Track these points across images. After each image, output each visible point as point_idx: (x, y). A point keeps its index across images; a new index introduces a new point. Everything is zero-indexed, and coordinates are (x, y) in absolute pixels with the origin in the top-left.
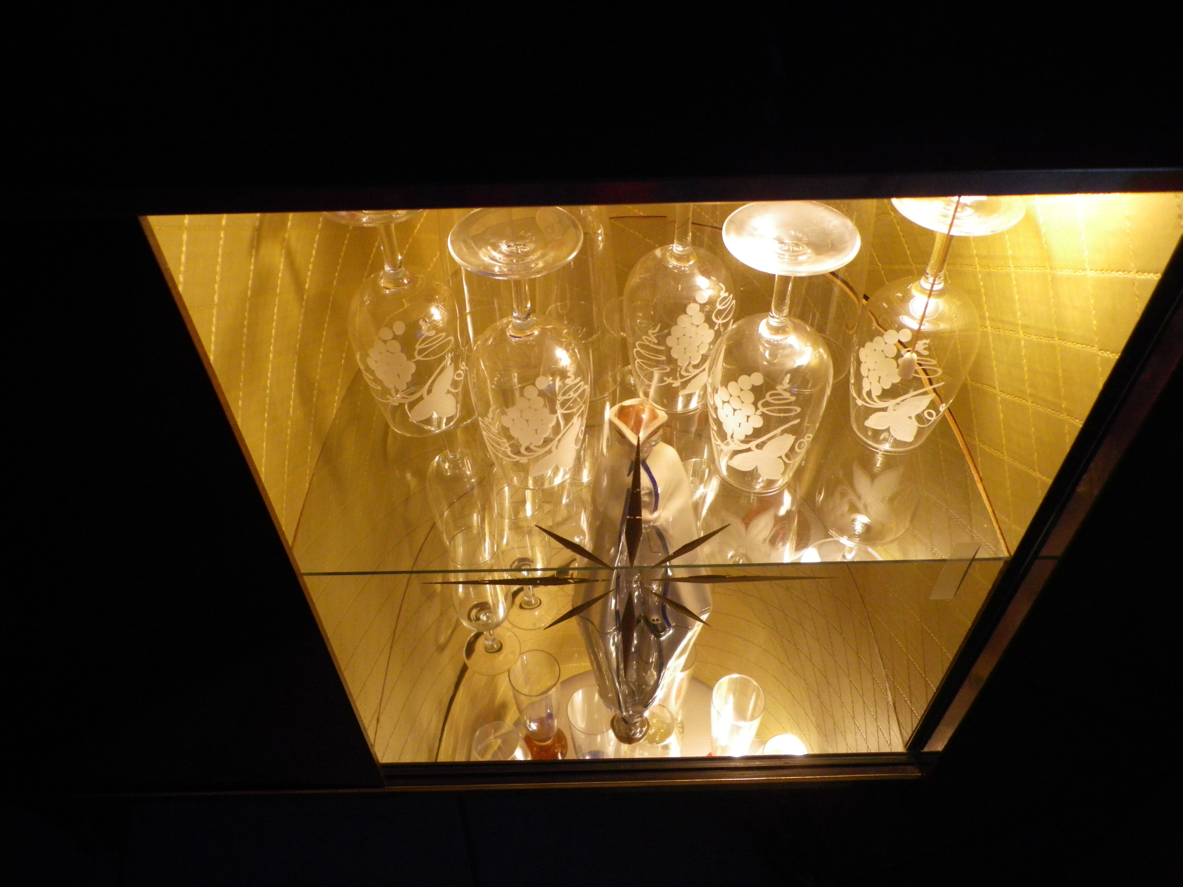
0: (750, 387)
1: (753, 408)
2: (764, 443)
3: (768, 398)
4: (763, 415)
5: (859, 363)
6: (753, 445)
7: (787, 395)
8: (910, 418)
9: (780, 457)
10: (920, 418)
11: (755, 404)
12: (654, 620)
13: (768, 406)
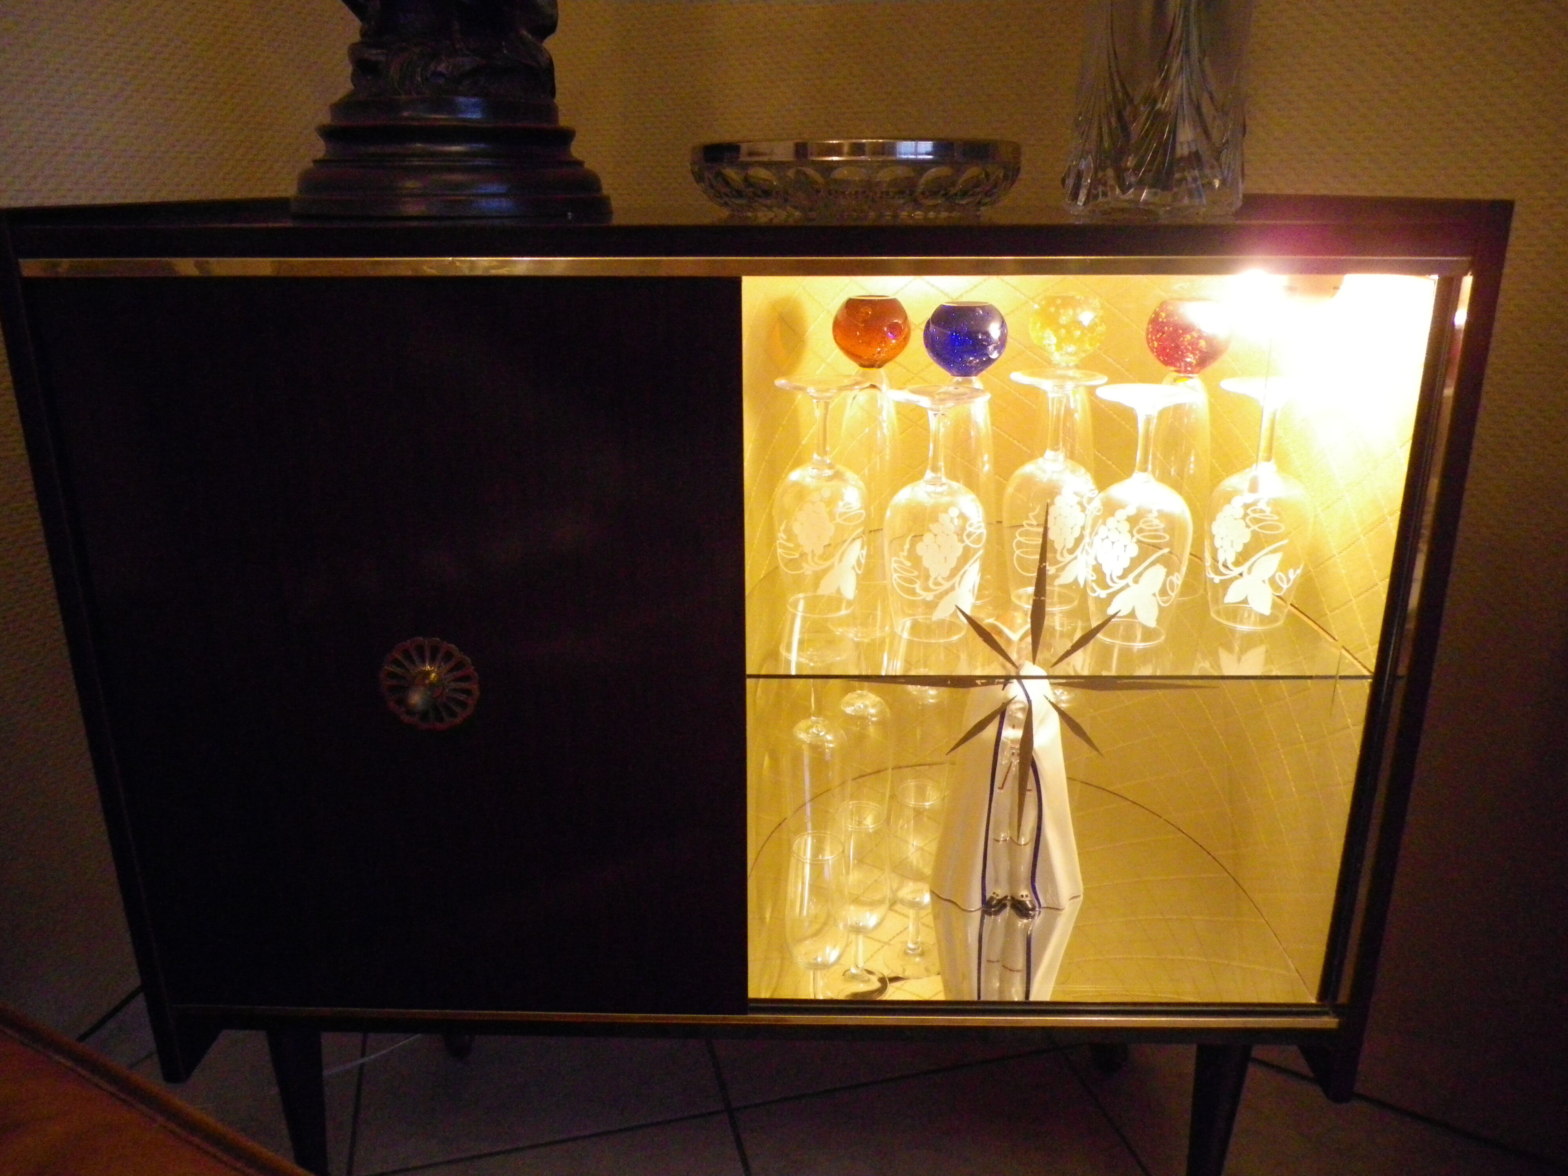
0: (1125, 517)
1: (1129, 535)
2: (1140, 575)
3: (1141, 525)
4: (1139, 542)
5: (1212, 537)
6: (1130, 579)
7: (1156, 522)
8: (1264, 581)
9: (1154, 595)
10: (1272, 581)
11: (1131, 532)
12: (1022, 896)
13: (1141, 533)
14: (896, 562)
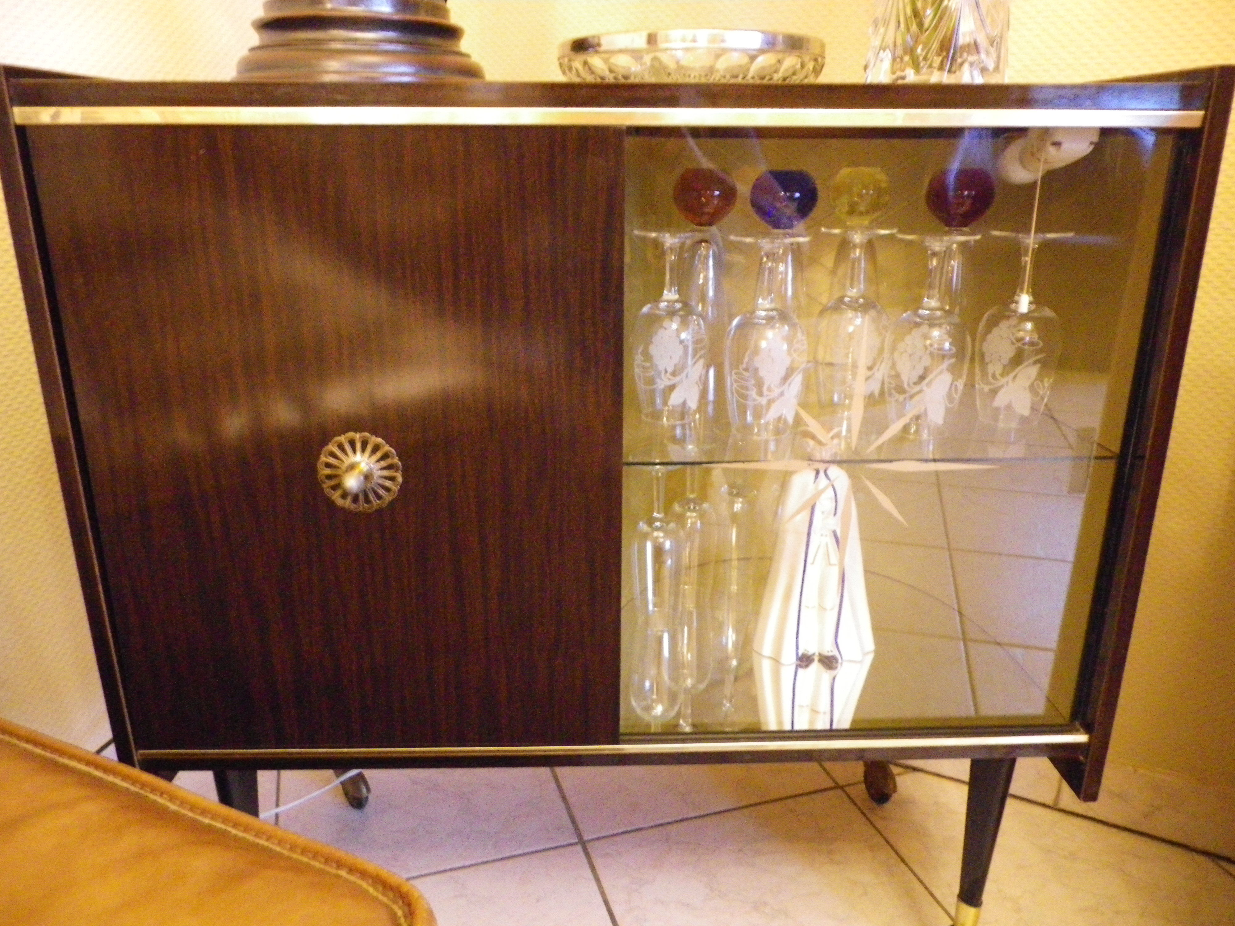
2: (930, 382)
4: (931, 353)
6: (923, 385)
8: (1025, 388)
9: (942, 398)
10: (1031, 388)
13: (933, 346)
14: (736, 374)
